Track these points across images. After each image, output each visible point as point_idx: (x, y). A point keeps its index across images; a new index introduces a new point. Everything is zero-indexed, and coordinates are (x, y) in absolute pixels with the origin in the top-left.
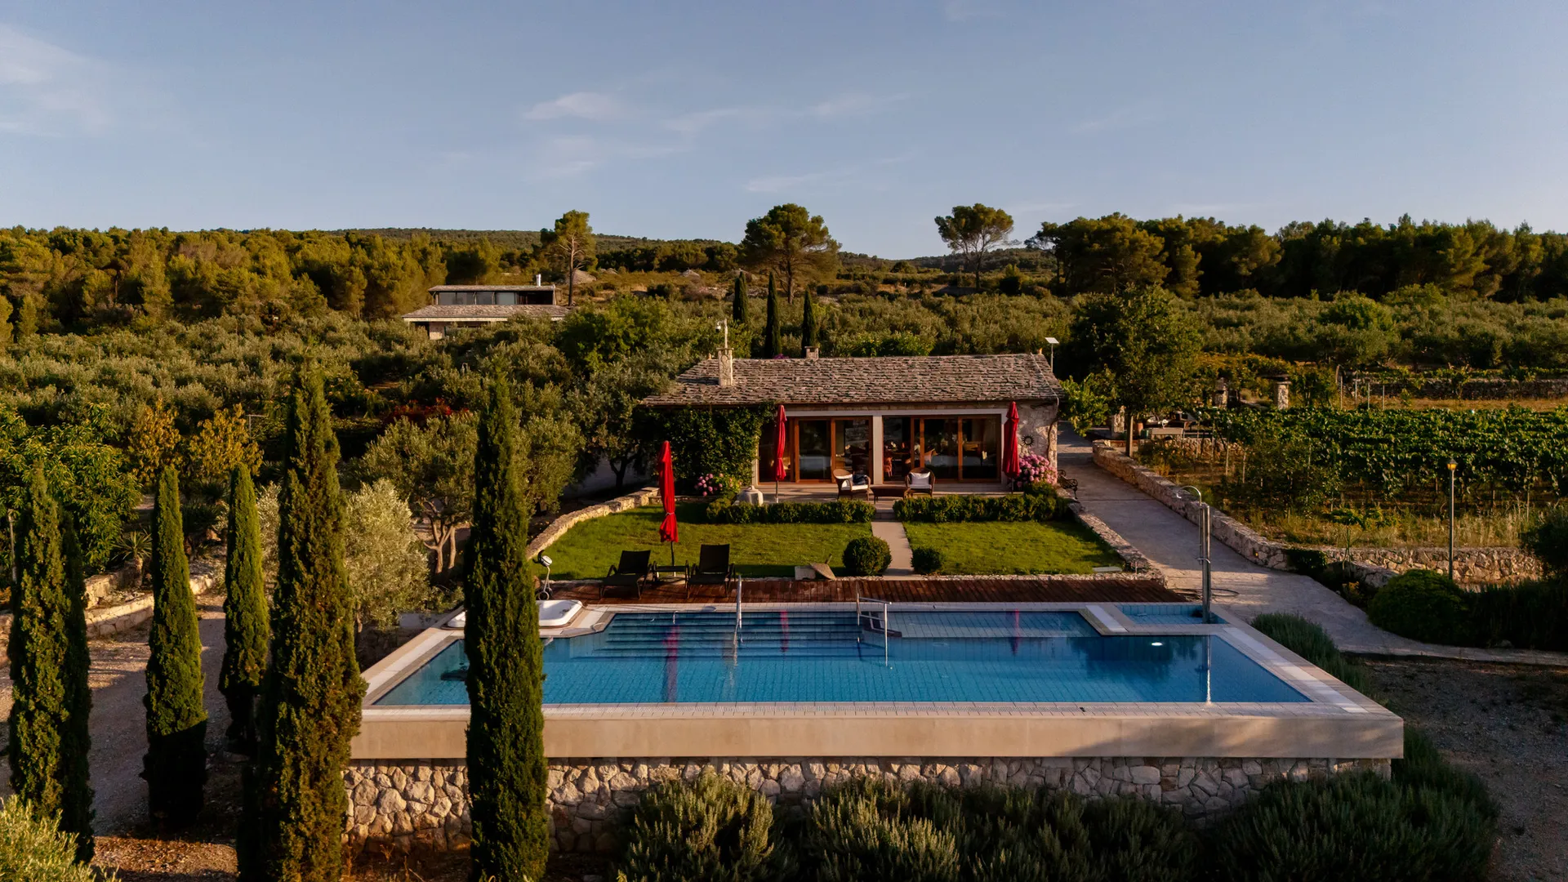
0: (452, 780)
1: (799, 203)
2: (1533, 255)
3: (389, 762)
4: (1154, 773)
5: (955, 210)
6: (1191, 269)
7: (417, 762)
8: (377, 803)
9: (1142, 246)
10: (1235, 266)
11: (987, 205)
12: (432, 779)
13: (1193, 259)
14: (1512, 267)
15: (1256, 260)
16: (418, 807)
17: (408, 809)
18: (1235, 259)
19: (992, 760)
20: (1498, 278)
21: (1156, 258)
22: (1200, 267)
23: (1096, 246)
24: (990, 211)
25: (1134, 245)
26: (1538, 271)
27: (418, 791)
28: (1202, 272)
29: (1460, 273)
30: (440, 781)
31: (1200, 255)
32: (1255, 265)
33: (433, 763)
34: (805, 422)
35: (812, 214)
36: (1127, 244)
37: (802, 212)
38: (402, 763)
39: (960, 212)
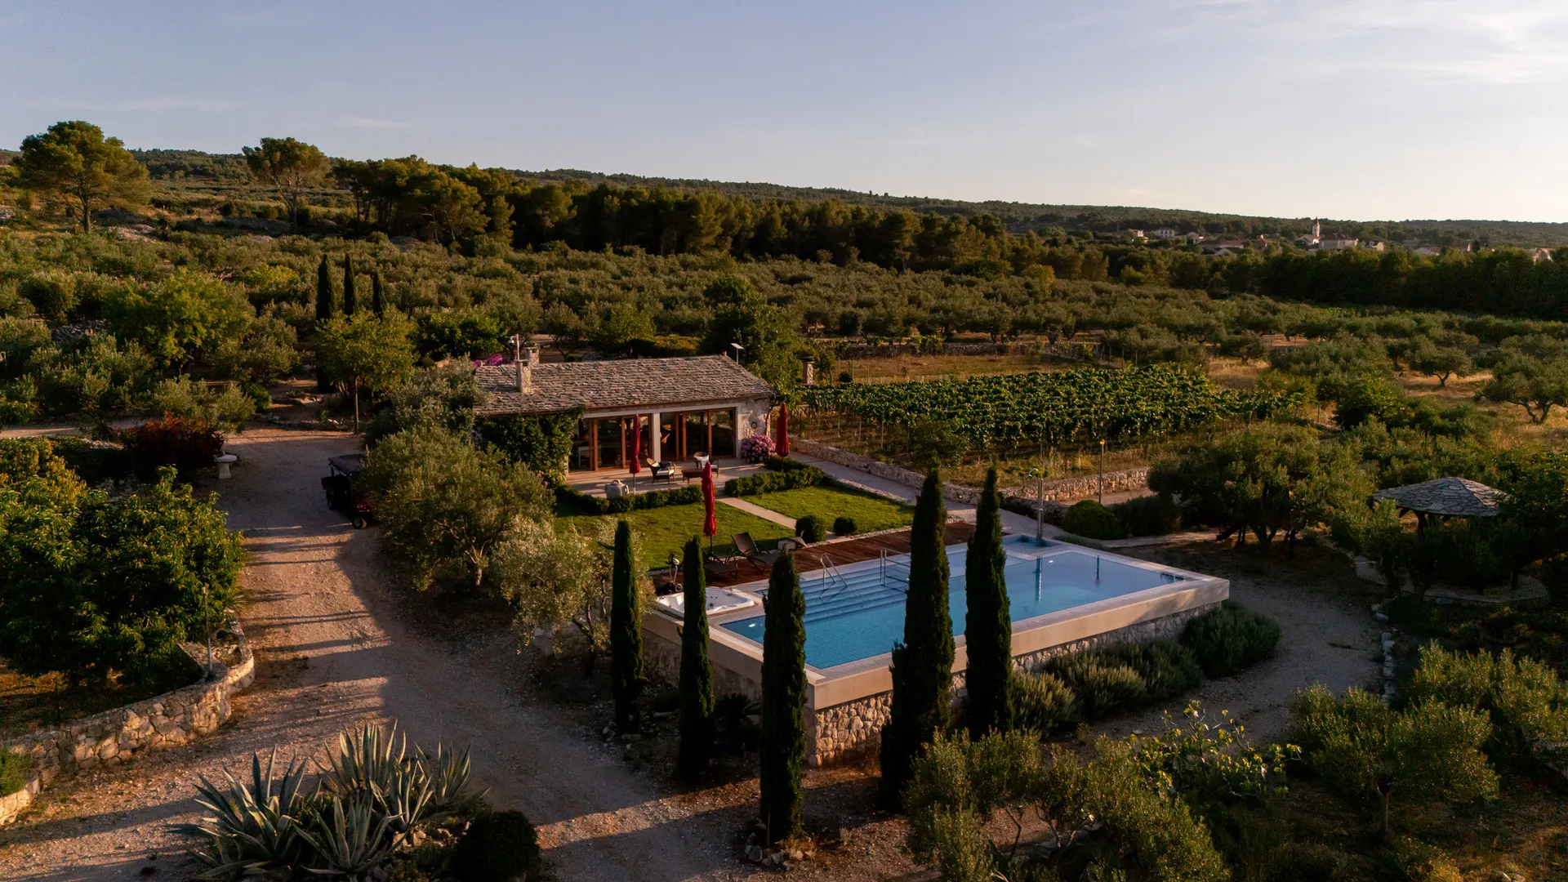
0: (885, 703)
1: (92, 121)
2: (749, 221)
3: (855, 701)
4: (1153, 625)
5: (264, 141)
6: (505, 219)
7: (868, 698)
8: (849, 727)
9: (465, 196)
10: (538, 217)
11: (299, 139)
12: (876, 705)
13: (506, 210)
14: (736, 230)
15: (557, 214)
16: (870, 724)
17: (865, 726)
18: (540, 212)
19: (1101, 635)
20: (730, 239)
21: (475, 207)
22: (512, 218)
23: (418, 192)
24: (303, 147)
25: (456, 195)
26: (752, 235)
27: (870, 715)
28: (514, 223)
29: (708, 234)
30: (880, 706)
31: (513, 207)
32: (557, 218)
33: (876, 696)
34: (603, 422)
35: (107, 135)
36: (450, 193)
37: (97, 131)
38: (860, 700)
39: (270, 145)
